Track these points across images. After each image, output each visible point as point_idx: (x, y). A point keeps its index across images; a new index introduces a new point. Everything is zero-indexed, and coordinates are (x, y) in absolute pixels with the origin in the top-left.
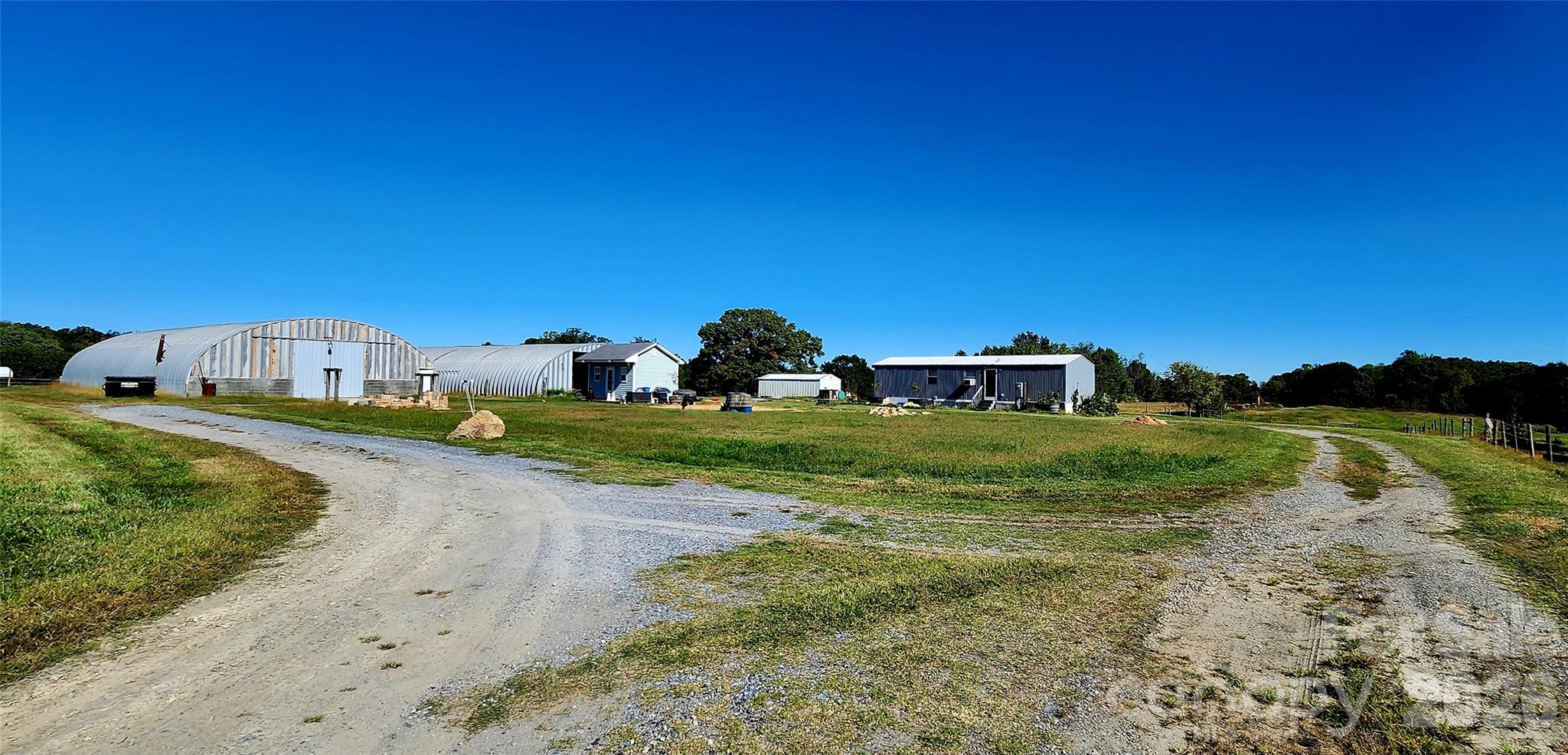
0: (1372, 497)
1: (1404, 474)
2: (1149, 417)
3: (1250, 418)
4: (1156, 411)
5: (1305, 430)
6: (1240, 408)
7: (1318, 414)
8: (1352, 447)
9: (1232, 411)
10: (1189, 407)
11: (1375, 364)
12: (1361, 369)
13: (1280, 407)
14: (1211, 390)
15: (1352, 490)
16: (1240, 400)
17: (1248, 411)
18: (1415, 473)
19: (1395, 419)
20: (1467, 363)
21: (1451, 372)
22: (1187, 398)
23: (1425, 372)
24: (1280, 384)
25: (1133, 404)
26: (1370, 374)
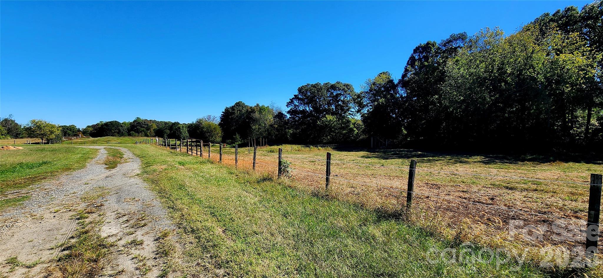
0: (113, 168)
1: (128, 158)
2: (11, 146)
3: (76, 143)
4: (22, 143)
5: (97, 146)
6: (71, 139)
7: (105, 140)
8: (113, 151)
9: (67, 140)
10: (42, 140)
11: (127, 121)
12: (122, 123)
13: (90, 138)
14: (55, 132)
15: (108, 166)
16: (72, 136)
17: (75, 139)
18: (132, 157)
19: (133, 140)
20: (154, 122)
21: (150, 124)
22: (42, 136)
23: (143, 124)
24: (91, 129)
25: (7, 140)
26: (125, 125)
